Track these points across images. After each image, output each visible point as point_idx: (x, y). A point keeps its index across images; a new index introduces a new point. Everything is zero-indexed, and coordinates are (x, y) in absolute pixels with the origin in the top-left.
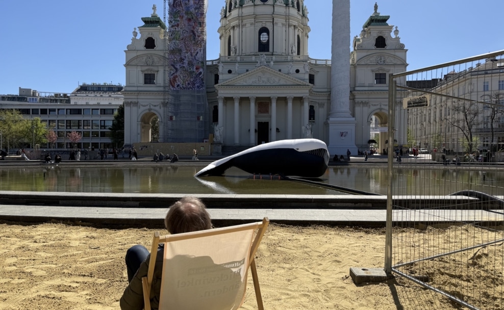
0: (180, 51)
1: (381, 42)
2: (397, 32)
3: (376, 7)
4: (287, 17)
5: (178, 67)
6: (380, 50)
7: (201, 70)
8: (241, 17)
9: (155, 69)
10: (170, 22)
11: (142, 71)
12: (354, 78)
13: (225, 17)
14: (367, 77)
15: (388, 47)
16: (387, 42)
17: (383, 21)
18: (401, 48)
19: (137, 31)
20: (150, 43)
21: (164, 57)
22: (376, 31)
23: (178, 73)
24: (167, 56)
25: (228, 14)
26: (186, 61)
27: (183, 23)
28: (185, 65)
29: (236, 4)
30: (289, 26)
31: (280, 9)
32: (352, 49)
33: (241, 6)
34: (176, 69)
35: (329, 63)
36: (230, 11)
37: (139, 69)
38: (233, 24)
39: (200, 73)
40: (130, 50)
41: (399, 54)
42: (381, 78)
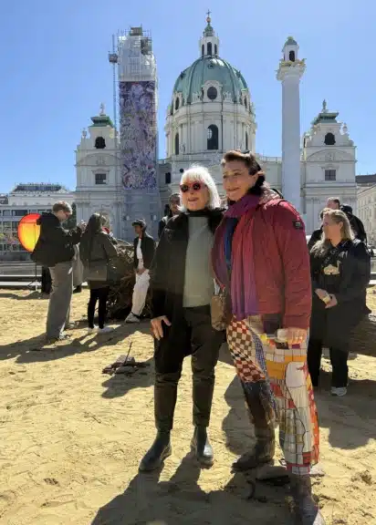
0: (132, 150)
1: (330, 139)
2: (345, 129)
3: (324, 104)
4: (236, 114)
5: (131, 167)
6: (330, 147)
7: (153, 170)
8: (189, 115)
9: (106, 168)
10: (121, 121)
11: (93, 171)
12: (304, 175)
13: (172, 114)
14: (317, 174)
15: (336, 144)
16: (336, 139)
17: (332, 118)
18: (350, 144)
19: (87, 130)
20: (100, 143)
21: (116, 157)
22: (325, 128)
23: (131, 173)
24: (118, 155)
25: (175, 111)
26: (138, 161)
27: (134, 122)
28: (138, 165)
29: (183, 101)
30: (238, 123)
31: (228, 106)
32: (301, 146)
33: (189, 103)
34: (129, 169)
35: (280, 160)
36: (177, 108)
37: (90, 169)
38: (180, 122)
39: (152, 173)
40: (80, 149)
41: (348, 151)
42: (330, 175)
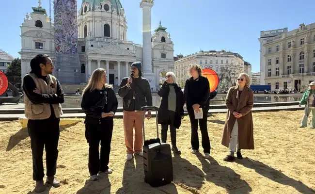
0: (62, 31)
1: (163, 39)
2: (169, 35)
3: (160, 23)
4: (119, 20)
5: (61, 40)
6: (163, 43)
7: (76, 43)
8: (93, 16)
9: (43, 40)
10: (55, 13)
11: (34, 41)
12: (153, 55)
13: (82, 14)
14: (158, 55)
15: (166, 42)
16: (166, 40)
17: (163, 30)
18: (171, 43)
19: (29, 14)
20: (39, 24)
21: (50, 34)
22: (161, 34)
23: (61, 44)
24: (53, 33)
25: (84, 13)
26: (66, 37)
27: (64, 15)
28: (66, 40)
29: (90, 8)
30: (120, 25)
31: (115, 16)
33: (93, 10)
34: (60, 42)
35: (142, 46)
37: (32, 39)
38: (88, 19)
39: (75, 45)
40: (23, 26)
41: (171, 45)
42: (164, 56)
